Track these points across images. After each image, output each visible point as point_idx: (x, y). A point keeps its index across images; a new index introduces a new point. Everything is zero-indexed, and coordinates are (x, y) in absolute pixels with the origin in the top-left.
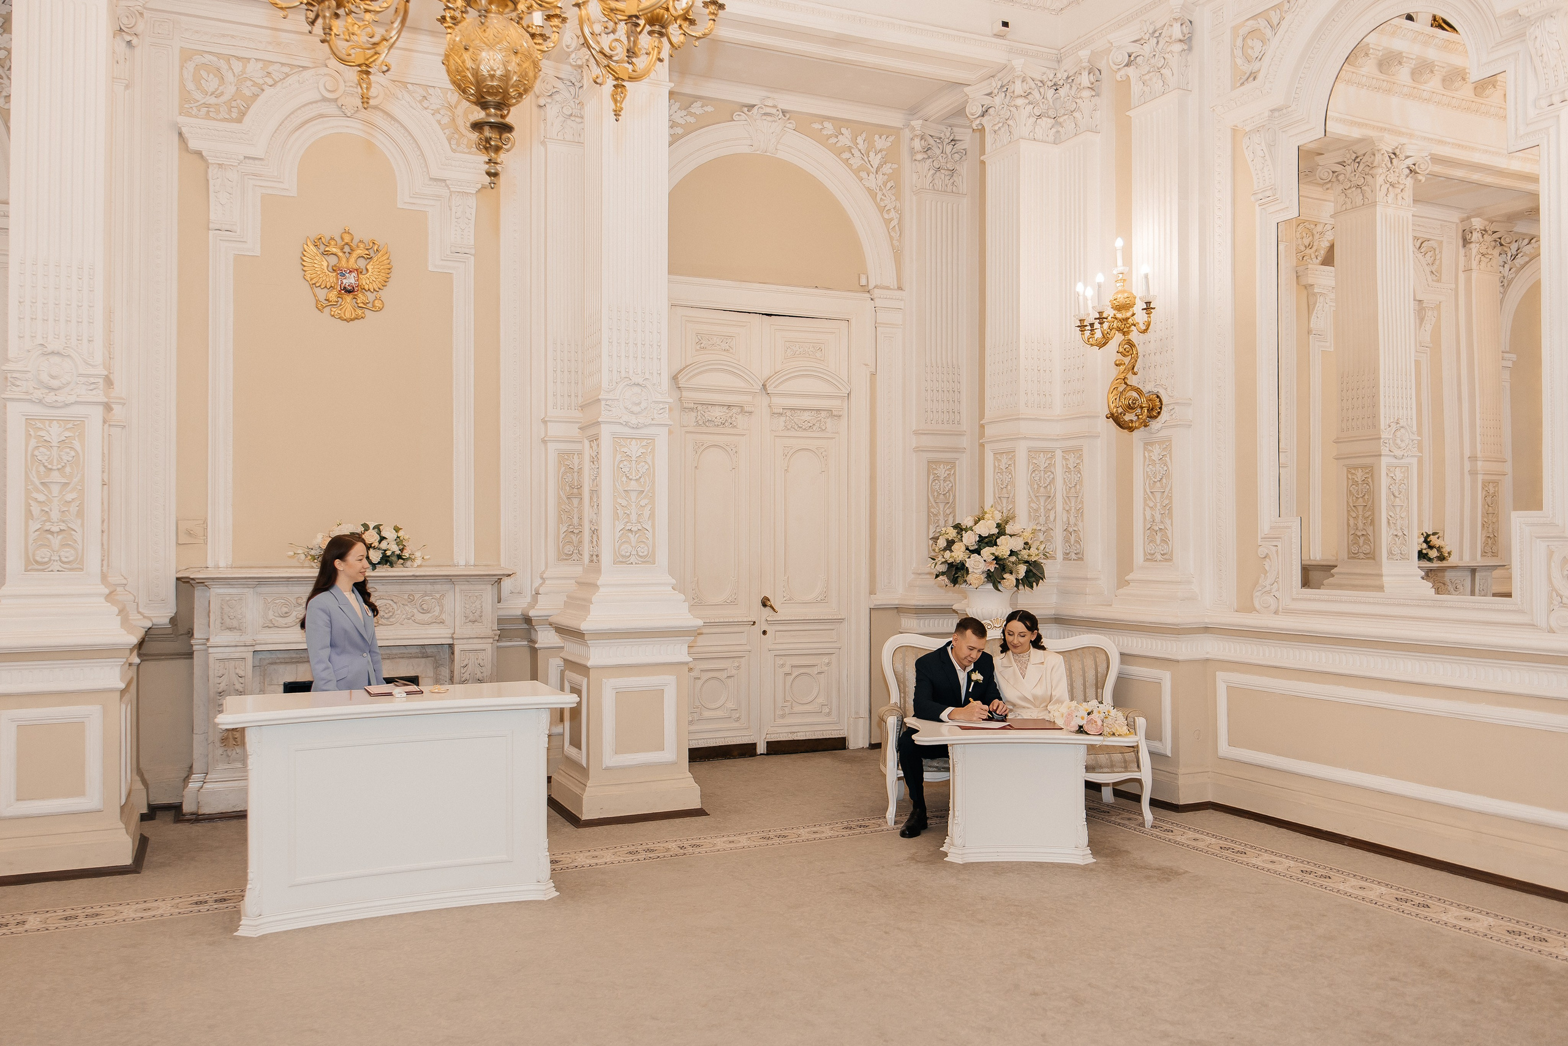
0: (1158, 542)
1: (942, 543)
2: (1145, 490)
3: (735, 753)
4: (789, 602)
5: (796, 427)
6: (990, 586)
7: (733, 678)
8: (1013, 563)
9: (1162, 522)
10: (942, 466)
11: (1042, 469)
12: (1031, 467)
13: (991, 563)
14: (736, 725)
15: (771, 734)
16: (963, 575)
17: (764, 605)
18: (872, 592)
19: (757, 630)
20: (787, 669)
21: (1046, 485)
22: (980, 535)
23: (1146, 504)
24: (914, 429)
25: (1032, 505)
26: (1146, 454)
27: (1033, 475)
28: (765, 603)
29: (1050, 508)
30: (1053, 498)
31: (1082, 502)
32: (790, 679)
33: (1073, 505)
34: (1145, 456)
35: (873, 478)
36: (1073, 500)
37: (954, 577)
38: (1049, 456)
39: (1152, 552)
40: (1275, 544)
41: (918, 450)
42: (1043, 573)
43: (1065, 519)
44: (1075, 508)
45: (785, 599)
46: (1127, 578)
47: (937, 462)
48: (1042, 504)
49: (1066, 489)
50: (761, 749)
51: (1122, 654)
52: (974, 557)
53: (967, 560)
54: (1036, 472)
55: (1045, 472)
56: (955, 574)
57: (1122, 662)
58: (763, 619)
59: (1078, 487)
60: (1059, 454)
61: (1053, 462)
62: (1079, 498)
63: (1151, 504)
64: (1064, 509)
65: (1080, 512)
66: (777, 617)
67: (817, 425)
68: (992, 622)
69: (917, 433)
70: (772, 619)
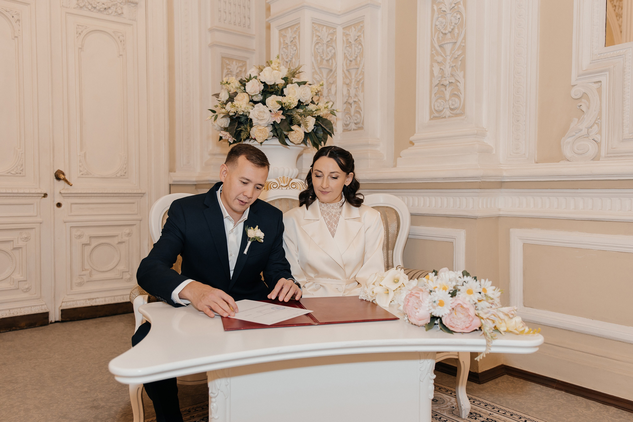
0: (447, 97)
1: (224, 96)
2: (432, 46)
3: (23, 324)
4: (87, 176)
5: (90, 7)
6: (276, 142)
7: (20, 250)
8: (301, 115)
9: (452, 75)
10: (234, 63)
11: (325, 42)
12: (315, 39)
13: (276, 114)
14: (26, 295)
15: (67, 302)
16: (246, 129)
17: (58, 178)
18: (172, 170)
19: (49, 202)
20: (85, 240)
21: (328, 58)
22: (264, 83)
23: (433, 60)
24: (209, 26)
25: (316, 76)
26: (435, 8)
27: (317, 47)
28: (59, 176)
29: (332, 82)
30: (334, 73)
31: (363, 73)
32: (88, 249)
33: (353, 76)
34: (433, 10)
35: (171, 68)
36: (353, 72)
37: (236, 131)
38: (331, 31)
39: (441, 108)
40: (597, 79)
41: (213, 45)
42: (332, 129)
43: (345, 92)
44: (356, 80)
45: (81, 173)
46: (412, 138)
47: (230, 59)
48: (325, 76)
49: (346, 64)
50: (55, 316)
51: (412, 215)
52: (258, 107)
53: (251, 111)
54: (320, 44)
55: (328, 47)
56: (237, 128)
57: (413, 223)
58: (57, 191)
59: (359, 59)
60: (340, 31)
61: (334, 38)
62: (360, 70)
63: (440, 59)
64: (344, 83)
65: (360, 83)
66: (71, 190)
67: (113, 9)
68: (278, 181)
69: (211, 30)
70: (66, 192)
